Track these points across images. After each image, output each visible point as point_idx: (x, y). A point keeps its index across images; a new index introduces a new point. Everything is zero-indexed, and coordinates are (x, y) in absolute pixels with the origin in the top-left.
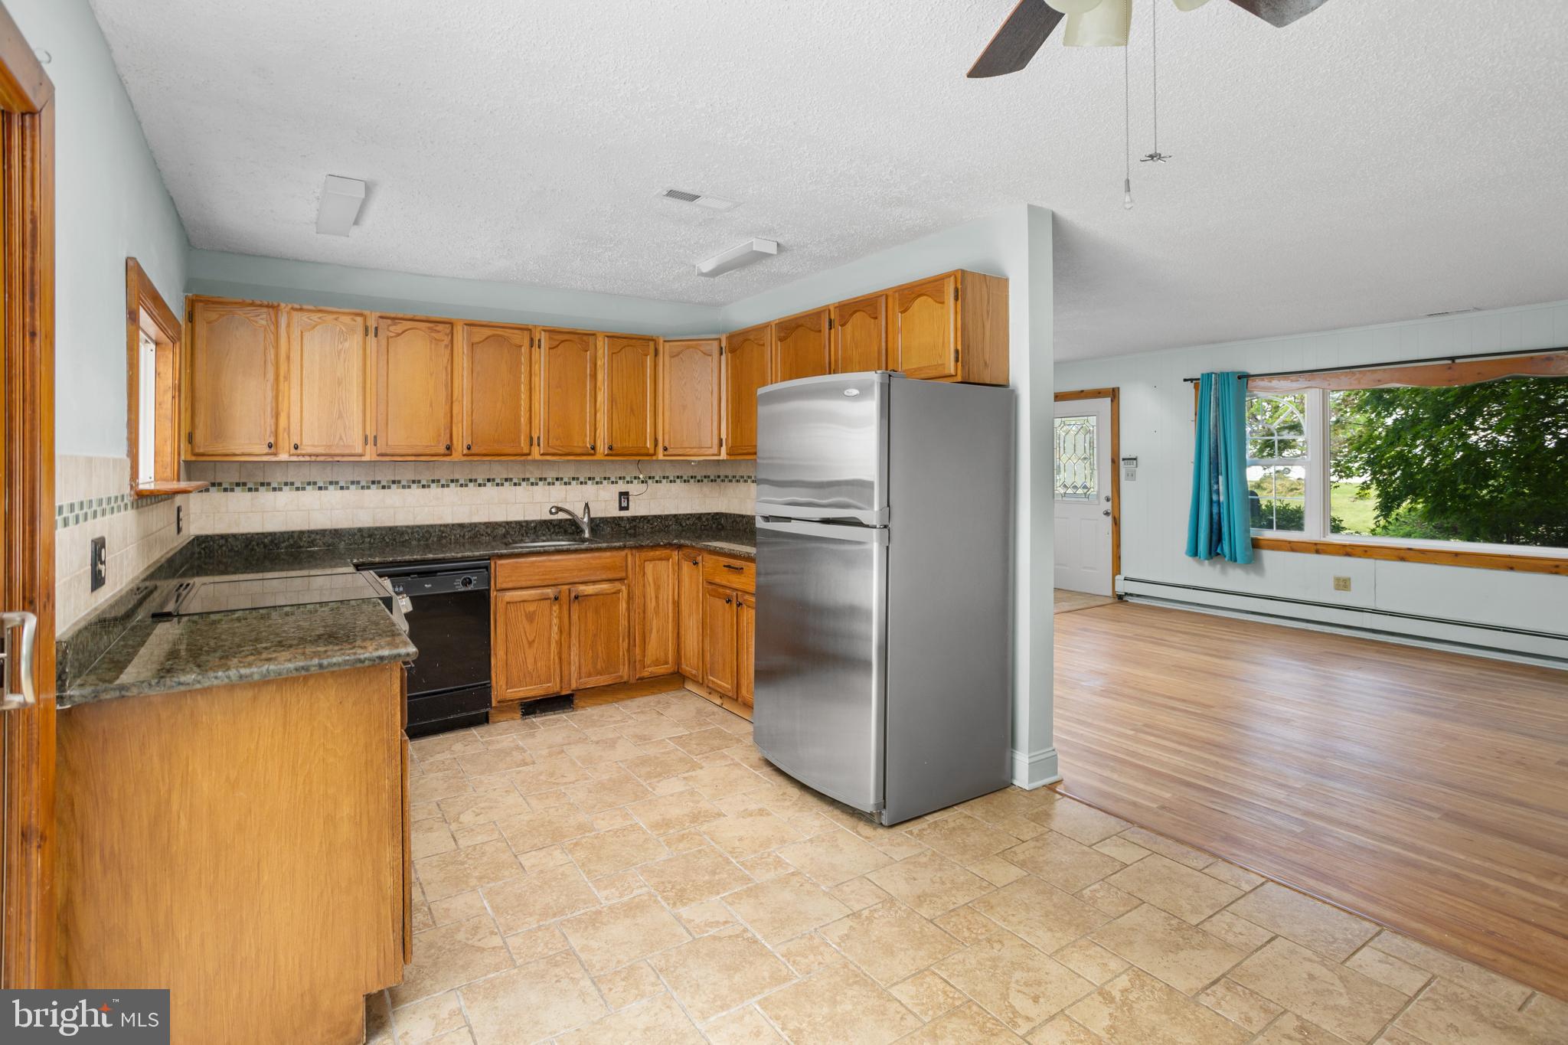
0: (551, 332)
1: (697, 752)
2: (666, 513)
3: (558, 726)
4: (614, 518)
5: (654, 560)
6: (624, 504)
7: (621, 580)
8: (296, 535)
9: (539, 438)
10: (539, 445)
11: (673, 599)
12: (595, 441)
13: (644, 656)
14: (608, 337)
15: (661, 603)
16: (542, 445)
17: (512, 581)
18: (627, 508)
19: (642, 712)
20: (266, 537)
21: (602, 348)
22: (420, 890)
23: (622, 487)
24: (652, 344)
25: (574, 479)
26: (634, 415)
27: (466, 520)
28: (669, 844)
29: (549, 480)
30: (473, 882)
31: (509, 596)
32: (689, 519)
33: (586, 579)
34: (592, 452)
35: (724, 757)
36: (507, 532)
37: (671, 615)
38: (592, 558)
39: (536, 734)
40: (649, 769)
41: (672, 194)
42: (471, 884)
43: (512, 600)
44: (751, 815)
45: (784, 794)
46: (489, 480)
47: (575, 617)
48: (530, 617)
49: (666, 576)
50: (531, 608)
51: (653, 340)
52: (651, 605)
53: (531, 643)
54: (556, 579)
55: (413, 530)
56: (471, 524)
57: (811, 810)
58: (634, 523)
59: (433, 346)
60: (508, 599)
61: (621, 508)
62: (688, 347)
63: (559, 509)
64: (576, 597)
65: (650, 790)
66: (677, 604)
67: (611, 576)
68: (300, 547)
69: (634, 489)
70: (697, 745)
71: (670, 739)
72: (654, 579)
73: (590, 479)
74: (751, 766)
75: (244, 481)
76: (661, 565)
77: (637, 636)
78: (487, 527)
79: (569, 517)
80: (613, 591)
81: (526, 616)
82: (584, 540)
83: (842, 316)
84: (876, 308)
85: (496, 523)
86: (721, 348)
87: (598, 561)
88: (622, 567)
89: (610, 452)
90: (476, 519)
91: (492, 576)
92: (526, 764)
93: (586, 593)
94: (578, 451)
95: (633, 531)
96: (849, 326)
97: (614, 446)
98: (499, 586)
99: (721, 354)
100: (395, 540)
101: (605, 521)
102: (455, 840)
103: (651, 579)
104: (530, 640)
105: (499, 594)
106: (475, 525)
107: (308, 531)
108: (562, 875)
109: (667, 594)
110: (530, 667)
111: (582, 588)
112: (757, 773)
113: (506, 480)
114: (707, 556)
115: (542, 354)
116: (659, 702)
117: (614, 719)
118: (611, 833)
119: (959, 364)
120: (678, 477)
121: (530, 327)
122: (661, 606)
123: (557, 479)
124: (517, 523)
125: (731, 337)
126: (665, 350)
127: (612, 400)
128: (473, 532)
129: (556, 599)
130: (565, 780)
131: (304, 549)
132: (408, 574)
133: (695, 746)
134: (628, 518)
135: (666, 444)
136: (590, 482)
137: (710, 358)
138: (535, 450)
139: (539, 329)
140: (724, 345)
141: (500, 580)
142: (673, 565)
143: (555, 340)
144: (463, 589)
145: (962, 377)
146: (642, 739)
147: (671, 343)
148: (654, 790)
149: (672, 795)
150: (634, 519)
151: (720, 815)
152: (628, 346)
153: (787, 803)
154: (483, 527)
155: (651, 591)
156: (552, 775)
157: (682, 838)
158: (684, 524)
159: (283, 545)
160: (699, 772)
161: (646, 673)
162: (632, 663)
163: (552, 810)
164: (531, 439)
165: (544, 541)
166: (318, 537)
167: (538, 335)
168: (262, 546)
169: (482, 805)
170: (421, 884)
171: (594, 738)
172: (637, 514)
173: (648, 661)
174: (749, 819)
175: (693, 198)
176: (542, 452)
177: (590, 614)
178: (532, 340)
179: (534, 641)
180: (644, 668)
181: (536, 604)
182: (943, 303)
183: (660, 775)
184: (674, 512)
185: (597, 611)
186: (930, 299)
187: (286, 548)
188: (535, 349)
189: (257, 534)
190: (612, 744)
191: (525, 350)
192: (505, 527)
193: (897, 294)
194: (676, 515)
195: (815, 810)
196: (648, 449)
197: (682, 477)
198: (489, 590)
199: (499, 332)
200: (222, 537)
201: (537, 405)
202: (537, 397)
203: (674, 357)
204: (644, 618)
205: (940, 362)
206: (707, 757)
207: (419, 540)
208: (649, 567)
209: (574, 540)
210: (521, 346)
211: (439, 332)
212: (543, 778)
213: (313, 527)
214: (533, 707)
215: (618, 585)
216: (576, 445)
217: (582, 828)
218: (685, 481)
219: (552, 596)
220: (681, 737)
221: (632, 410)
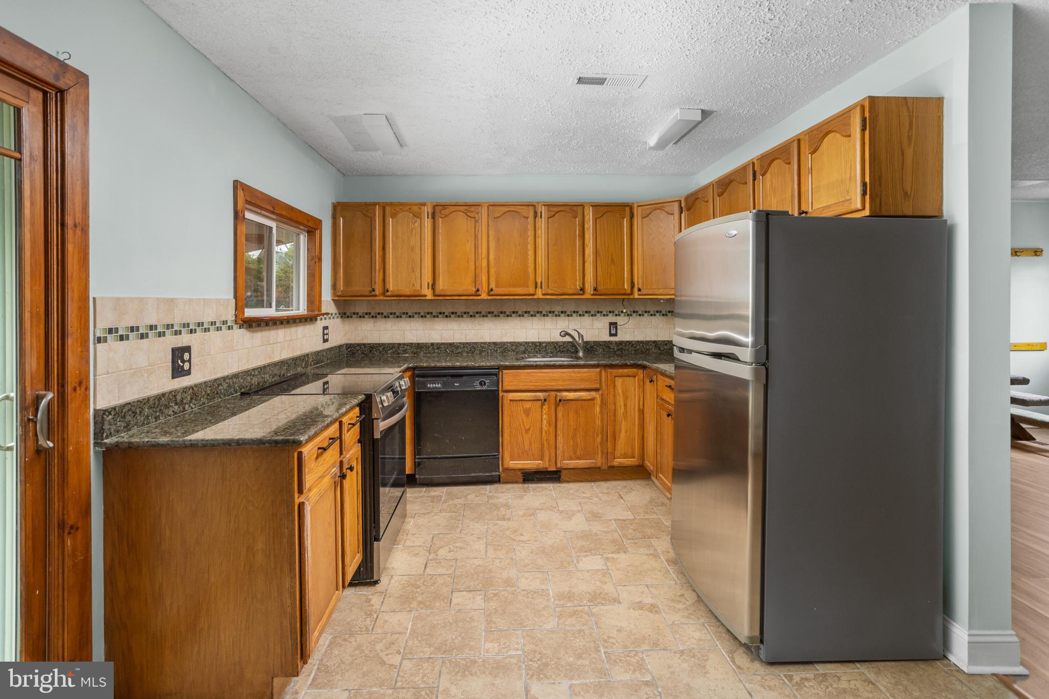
0: (549, 206)
1: (630, 537)
2: (648, 339)
3: (543, 493)
4: (605, 342)
5: (623, 376)
6: (613, 332)
7: (596, 390)
8: (396, 346)
9: (541, 283)
10: (541, 288)
11: (639, 408)
12: (584, 284)
13: (614, 450)
14: (592, 206)
15: (628, 410)
16: (543, 288)
17: (513, 385)
18: (616, 335)
19: (608, 493)
20: (380, 346)
21: (590, 214)
22: (382, 599)
23: (612, 318)
24: (628, 209)
25: (574, 312)
26: (614, 263)
27: (498, 340)
28: (560, 616)
29: (556, 313)
30: (414, 604)
31: (512, 396)
32: (666, 344)
33: (569, 387)
34: (581, 292)
35: (649, 546)
36: (526, 350)
37: (637, 420)
38: (573, 372)
39: (525, 497)
40: (584, 543)
41: (580, 80)
42: (412, 606)
43: (513, 399)
44: (641, 609)
45: (682, 595)
46: (514, 312)
47: (560, 415)
48: (527, 412)
49: (633, 390)
50: (528, 405)
51: (628, 206)
52: (621, 411)
53: (527, 431)
54: (545, 386)
55: (465, 345)
56: (501, 343)
57: (699, 619)
58: (621, 347)
59: (469, 221)
60: (511, 398)
61: (611, 335)
62: (656, 209)
63: (567, 334)
64: (560, 401)
65: (575, 561)
66: (642, 412)
67: (588, 386)
68: (399, 354)
69: (620, 320)
70: (634, 530)
71: (615, 520)
72: (623, 391)
73: (586, 312)
74: (667, 560)
75: (370, 312)
76: (629, 380)
77: (609, 435)
78: (512, 345)
79: (571, 340)
80: (590, 398)
81: (524, 410)
82: (578, 358)
83: (762, 166)
84: (789, 154)
85: (518, 343)
86: (682, 208)
87: (578, 375)
88: (596, 380)
89: (595, 292)
90: (505, 340)
91: (500, 380)
92: (504, 519)
93: (568, 398)
94: (571, 292)
95: (620, 352)
96: (768, 175)
97: (599, 288)
98: (505, 388)
99: (681, 212)
100: (453, 352)
101: (598, 344)
102: (425, 567)
103: (620, 391)
104: (527, 428)
105: (505, 394)
106: (504, 343)
107: (403, 344)
108: (470, 618)
109: (634, 403)
110: (527, 448)
111: (565, 394)
112: (669, 568)
113: (526, 312)
114: (660, 377)
115: (543, 222)
116: (625, 487)
117: (584, 495)
118: (525, 592)
119: (868, 197)
120: (657, 312)
121: (534, 204)
122: (628, 412)
123: (562, 312)
124: (533, 343)
125: (687, 198)
126: (638, 213)
127: (596, 253)
128: (503, 348)
129: (545, 400)
130: (522, 538)
131: (400, 355)
132: (445, 376)
133: (631, 531)
134: (616, 343)
135: (640, 287)
136: (587, 315)
137: (672, 216)
138: (539, 292)
139: (540, 205)
140: (683, 205)
141: (505, 383)
142: (638, 380)
143: (551, 211)
144: (479, 388)
145: (871, 210)
146: (595, 516)
147: (643, 207)
148: (578, 563)
149: (588, 571)
150: (621, 343)
151: (617, 601)
152: (609, 212)
153: (681, 606)
154: (509, 345)
155: (620, 400)
156: (515, 531)
157: (574, 614)
158: (662, 349)
159: (389, 352)
160: (622, 556)
161: (617, 462)
162: (606, 454)
163: (497, 561)
164: (536, 283)
165: (551, 357)
166: (408, 348)
167: (540, 208)
168: (378, 352)
169: (457, 545)
170: (385, 595)
171: (561, 509)
172: (623, 340)
173: (617, 453)
174: (638, 613)
175: (600, 81)
176: (543, 292)
177: (572, 414)
178: (536, 213)
179: (529, 429)
180: (614, 458)
181: (531, 403)
182: (849, 136)
183: (590, 551)
184: (654, 339)
185: (577, 412)
186: (838, 134)
187: (391, 353)
188: (538, 219)
189: (376, 344)
190: (569, 515)
191: (531, 220)
192: (524, 346)
193: (807, 136)
194: (655, 341)
195: (702, 620)
196: (626, 290)
197: (661, 312)
198: (498, 390)
199: (512, 208)
200: (358, 345)
201: (540, 258)
202: (540, 253)
203: (644, 218)
204: (615, 420)
205: (847, 198)
206: (636, 543)
207: (468, 353)
208: (619, 382)
209: (572, 357)
210: (527, 218)
211: (472, 212)
212: (507, 533)
213: (406, 341)
214: (531, 477)
215: (593, 394)
216: (568, 287)
217: (508, 582)
218: (663, 315)
219: (542, 398)
220: (624, 520)
221: (612, 260)
